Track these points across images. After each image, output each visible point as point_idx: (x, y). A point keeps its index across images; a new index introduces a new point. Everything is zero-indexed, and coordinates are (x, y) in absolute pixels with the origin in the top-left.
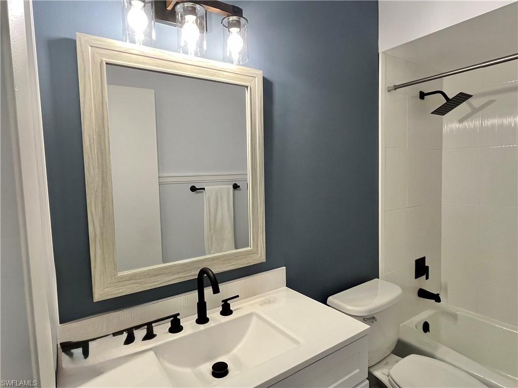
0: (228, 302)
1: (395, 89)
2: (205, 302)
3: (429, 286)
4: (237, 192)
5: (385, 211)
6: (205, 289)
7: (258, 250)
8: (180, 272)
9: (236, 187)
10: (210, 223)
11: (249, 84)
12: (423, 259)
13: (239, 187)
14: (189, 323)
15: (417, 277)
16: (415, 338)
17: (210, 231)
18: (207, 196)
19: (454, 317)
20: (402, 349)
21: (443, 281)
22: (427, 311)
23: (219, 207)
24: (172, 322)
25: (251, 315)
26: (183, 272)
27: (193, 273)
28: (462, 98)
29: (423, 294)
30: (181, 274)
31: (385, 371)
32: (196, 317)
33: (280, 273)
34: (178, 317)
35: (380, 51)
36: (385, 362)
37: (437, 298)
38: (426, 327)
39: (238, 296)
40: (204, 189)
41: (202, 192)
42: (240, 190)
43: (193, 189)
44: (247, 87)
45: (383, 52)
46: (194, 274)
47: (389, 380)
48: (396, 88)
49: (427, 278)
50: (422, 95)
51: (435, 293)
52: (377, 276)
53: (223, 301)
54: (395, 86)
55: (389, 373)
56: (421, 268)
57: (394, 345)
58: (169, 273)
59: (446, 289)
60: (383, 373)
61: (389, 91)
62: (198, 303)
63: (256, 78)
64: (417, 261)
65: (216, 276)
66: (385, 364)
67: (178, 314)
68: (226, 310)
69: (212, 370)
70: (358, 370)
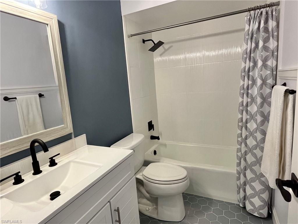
0: (54, 158)
2: (38, 161)
3: (154, 133)
4: (42, 99)
5: (133, 100)
6: (36, 154)
7: (68, 126)
8: (15, 146)
9: (41, 95)
10: (24, 121)
11: (49, 23)
12: (151, 122)
13: (43, 95)
14: (28, 177)
15: (149, 130)
16: (151, 157)
18: (19, 103)
19: (165, 145)
20: (146, 163)
21: (160, 131)
22: (155, 145)
23: (30, 109)
24: (15, 178)
25: (69, 162)
26: (17, 146)
27: (25, 145)
28: (160, 43)
29: (153, 138)
30: (15, 147)
31: (141, 174)
32: (33, 172)
33: (83, 138)
34: (19, 174)
35: (122, 15)
36: (140, 170)
37: (158, 138)
38: (155, 153)
39: (59, 154)
40: (16, 98)
41: (15, 101)
42: (44, 97)
43: (6, 99)
44: (47, 25)
45: (124, 16)
46: (27, 146)
47: (143, 177)
48: (132, 36)
49: (153, 130)
50: (144, 41)
51: (157, 136)
52: (133, 133)
53: (49, 159)
54: (131, 34)
55: (143, 174)
56: (151, 126)
57: (143, 163)
58: (6, 148)
59: (161, 134)
60: (140, 175)
61: (129, 37)
62: (33, 163)
63: (53, 20)
64: (149, 123)
65: (46, 144)
66: (141, 171)
67: (19, 172)
68: (53, 163)
69: (50, 197)
70: (130, 172)
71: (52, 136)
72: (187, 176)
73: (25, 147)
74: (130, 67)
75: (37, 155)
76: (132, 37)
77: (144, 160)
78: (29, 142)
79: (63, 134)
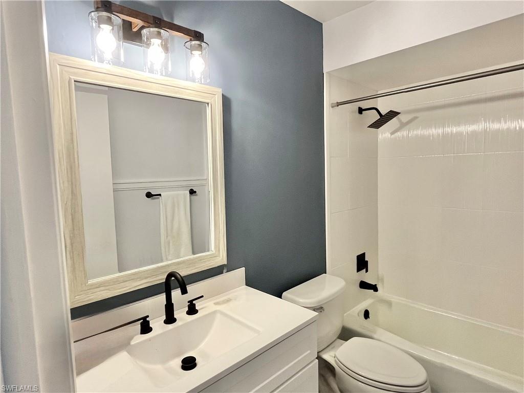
0: (194, 302)
1: (338, 106)
2: (173, 304)
3: (369, 278)
4: (193, 197)
5: (331, 214)
6: (172, 291)
7: (220, 253)
8: (148, 277)
9: (192, 192)
10: (167, 230)
11: (210, 101)
12: (363, 255)
13: (195, 192)
14: (157, 323)
15: (358, 270)
16: (356, 323)
17: (167, 237)
18: (163, 202)
19: (389, 304)
20: (346, 334)
21: (380, 273)
22: (367, 300)
24: (141, 324)
25: (215, 312)
27: (160, 277)
28: (392, 114)
29: (364, 285)
31: (332, 353)
32: (164, 318)
33: (240, 273)
34: (148, 319)
35: (325, 71)
37: (374, 288)
38: (367, 314)
39: (202, 296)
40: (160, 195)
41: (158, 198)
42: (196, 195)
43: (149, 195)
44: (208, 104)
45: (327, 73)
47: (335, 361)
48: (339, 104)
49: (367, 271)
50: (361, 111)
51: (374, 283)
52: (326, 273)
53: (189, 302)
54: (337, 102)
55: (335, 355)
56: (362, 263)
57: (340, 331)
58: (137, 278)
59: (382, 280)
60: (330, 356)
61: (332, 107)
62: (166, 305)
63: (216, 96)
64: (358, 257)
65: (184, 279)
66: (332, 348)
67: (148, 316)
68: (192, 310)
69: (181, 364)
70: (309, 352)
71: (197, 267)
72: (426, 382)
73: (159, 280)
74: (331, 157)
75: (172, 293)
76: (339, 106)
77: (341, 327)
78: (166, 272)
79: (211, 266)
